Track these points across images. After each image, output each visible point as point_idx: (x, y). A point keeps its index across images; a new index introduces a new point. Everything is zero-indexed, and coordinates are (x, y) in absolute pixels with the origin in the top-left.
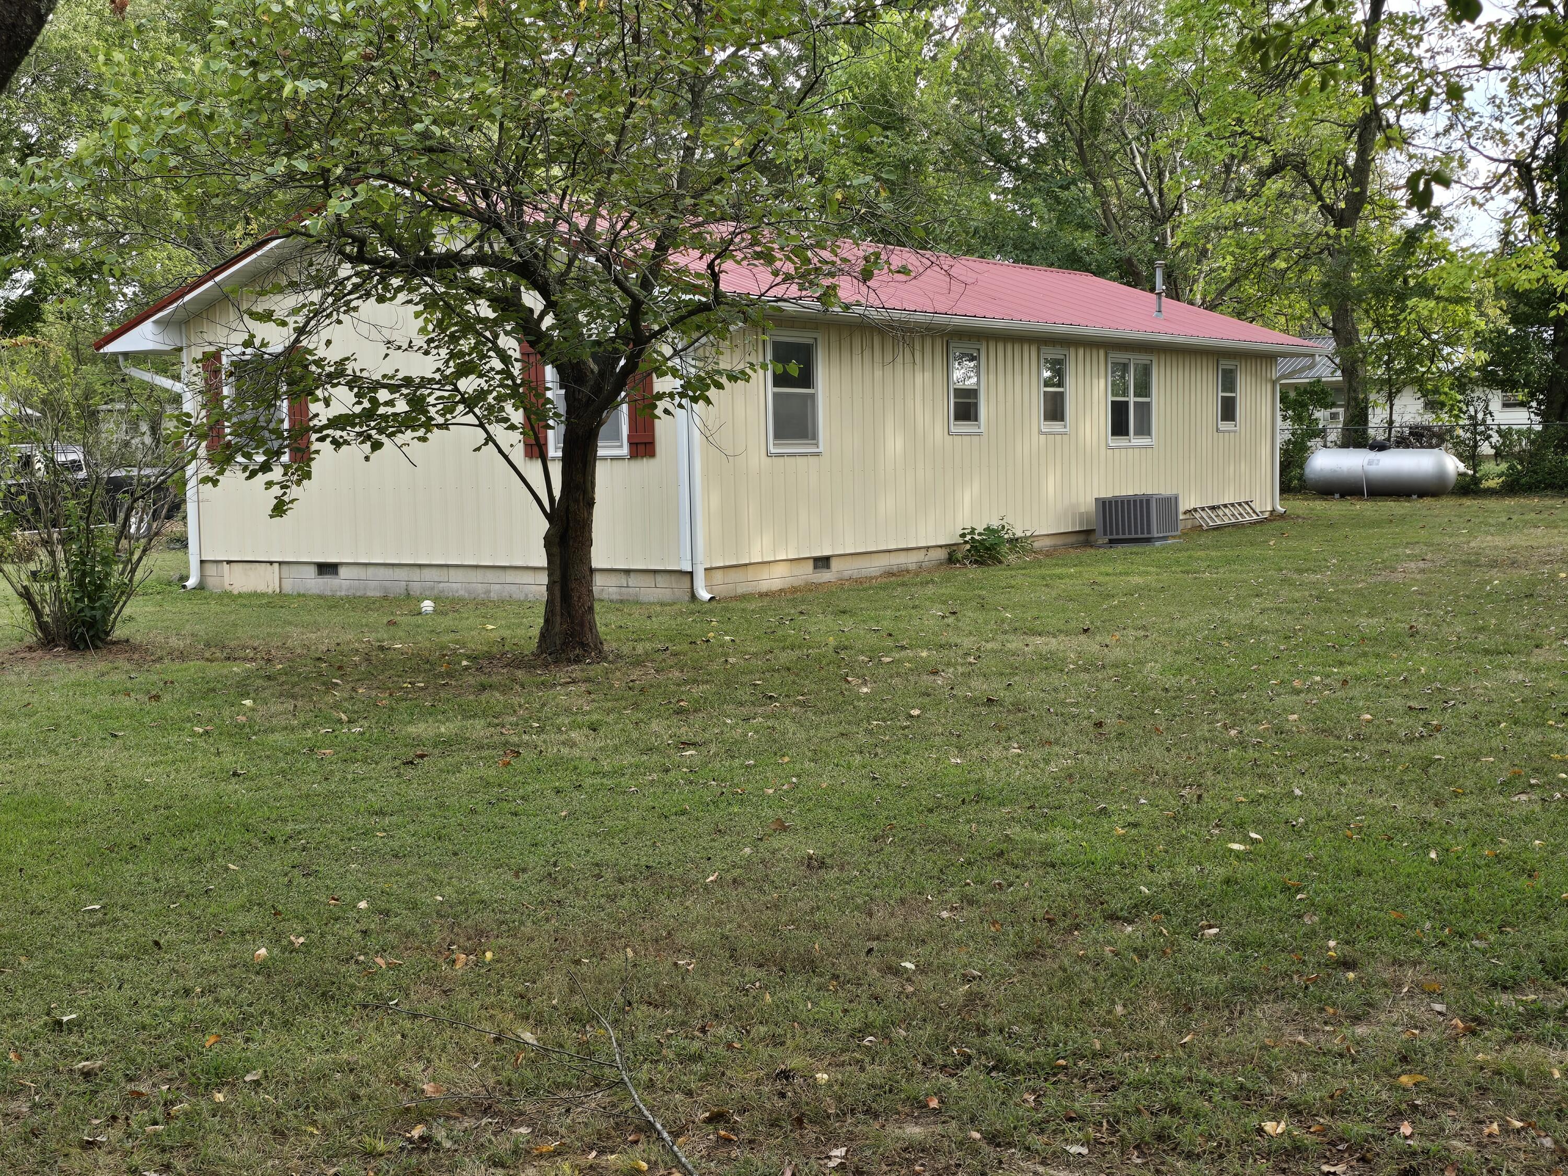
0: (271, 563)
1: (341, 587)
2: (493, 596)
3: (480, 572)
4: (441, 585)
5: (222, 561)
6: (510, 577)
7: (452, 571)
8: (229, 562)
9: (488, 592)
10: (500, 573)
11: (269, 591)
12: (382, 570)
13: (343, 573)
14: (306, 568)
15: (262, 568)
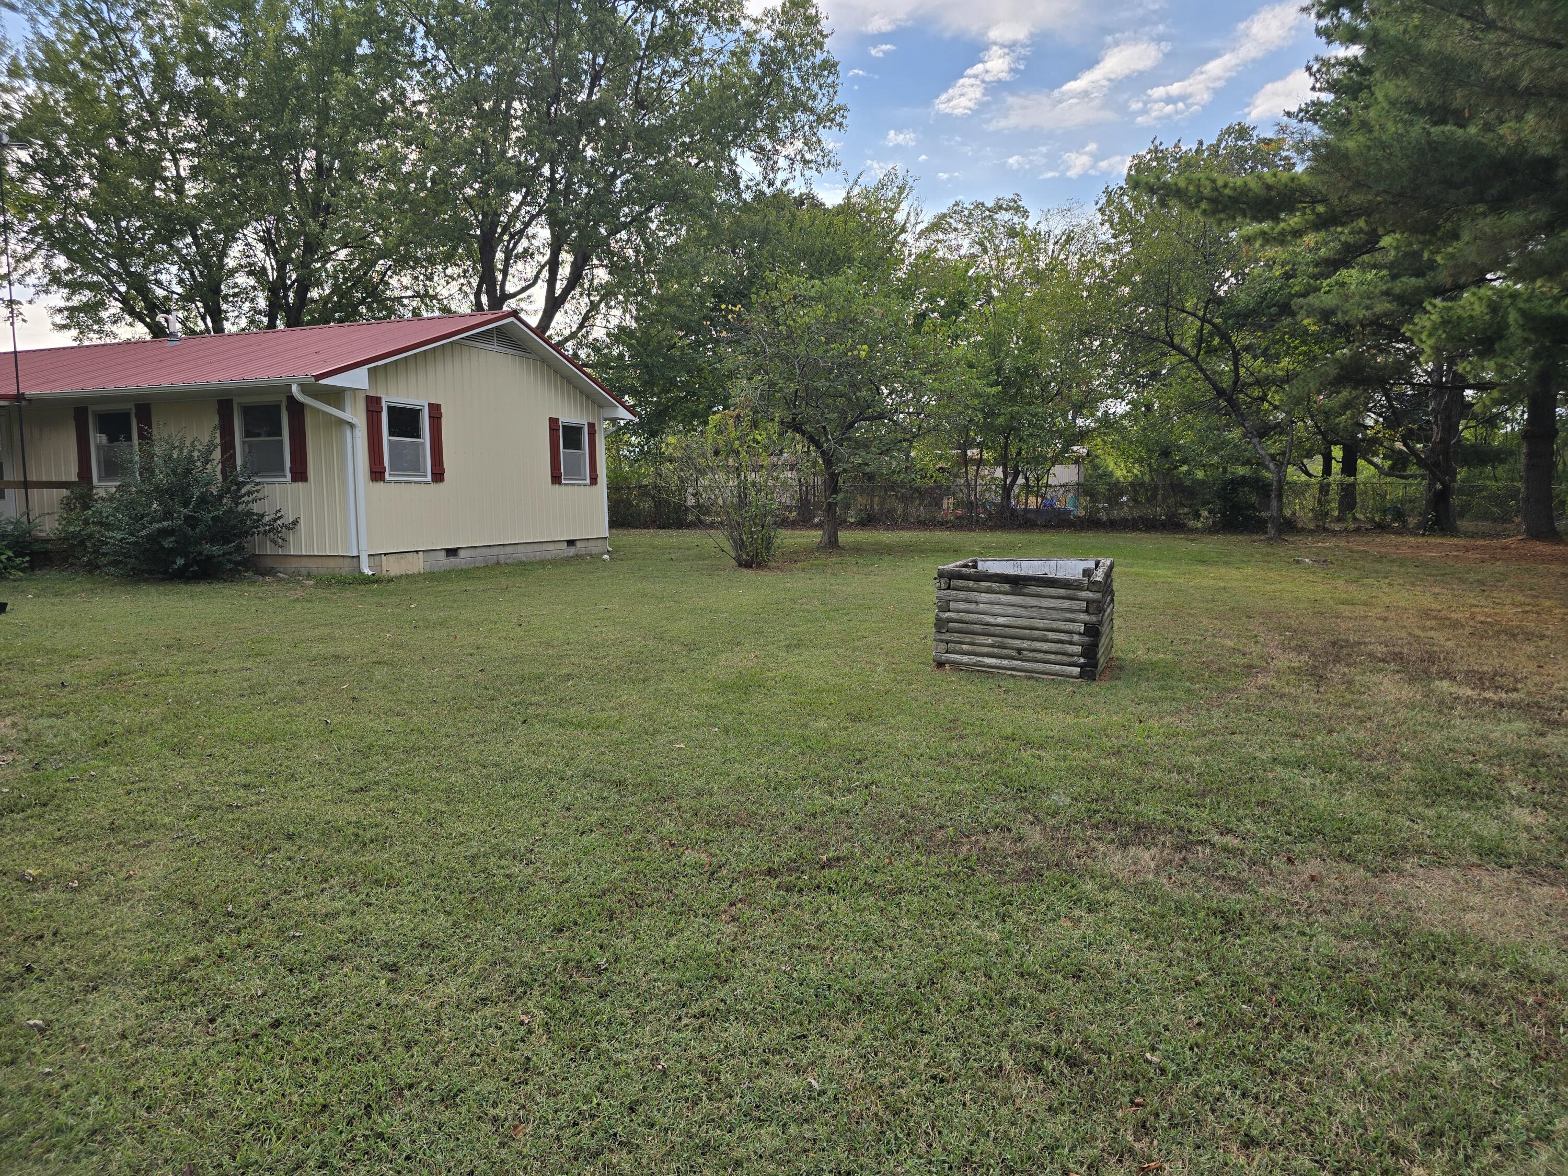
0: (417, 552)
1: (460, 563)
3: (531, 546)
4: (514, 556)
5: (382, 554)
6: (545, 547)
7: (520, 547)
8: (386, 554)
9: (535, 556)
10: (540, 545)
11: (416, 571)
12: (484, 550)
13: (462, 554)
14: (439, 553)
15: (410, 555)
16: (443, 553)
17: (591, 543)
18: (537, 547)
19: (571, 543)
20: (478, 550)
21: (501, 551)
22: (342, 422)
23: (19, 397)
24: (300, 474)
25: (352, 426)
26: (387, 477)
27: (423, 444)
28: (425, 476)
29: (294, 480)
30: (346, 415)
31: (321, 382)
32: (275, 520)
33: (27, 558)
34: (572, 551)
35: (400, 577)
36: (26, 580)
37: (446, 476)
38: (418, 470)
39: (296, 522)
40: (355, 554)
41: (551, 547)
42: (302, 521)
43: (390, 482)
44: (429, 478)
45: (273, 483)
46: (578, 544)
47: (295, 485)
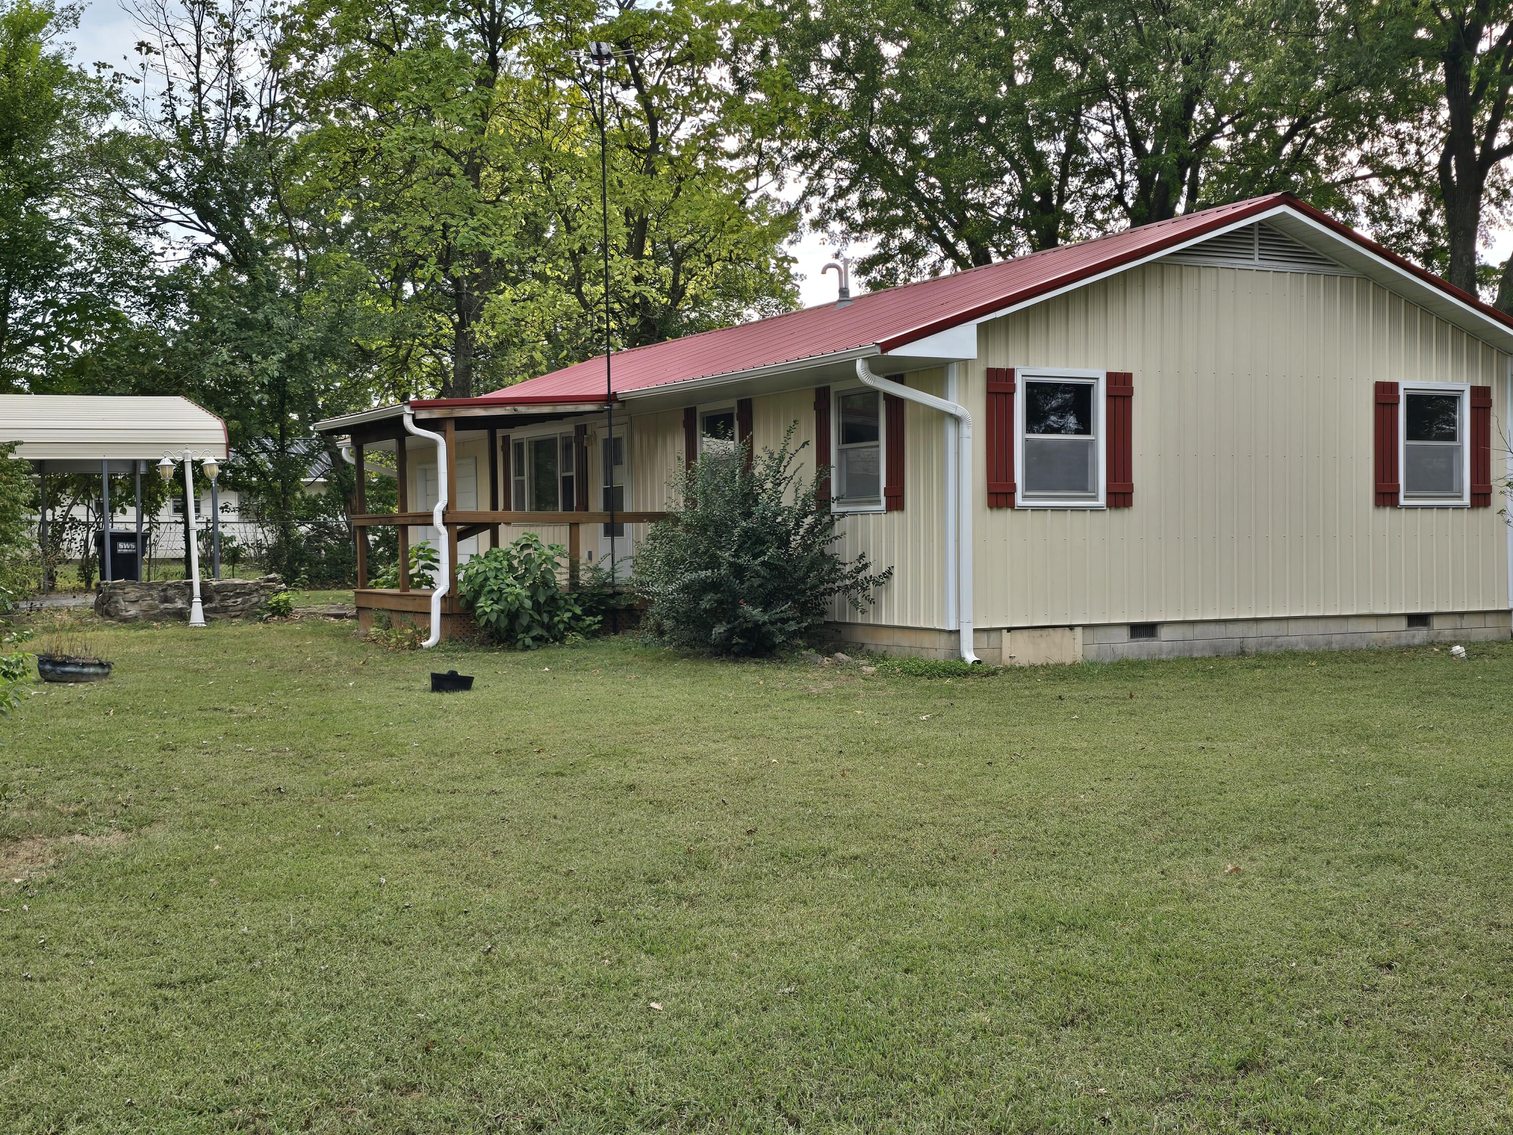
0: (1071, 627)
1: (1161, 649)
2: (1335, 646)
3: (1322, 623)
4: (1279, 640)
5: (1001, 629)
6: (1353, 626)
7: (1292, 624)
8: (1009, 630)
9: (1329, 643)
10: (1341, 622)
11: (1068, 661)
12: (1212, 628)
13: (1164, 633)
14: (1116, 631)
15: (1058, 634)
16: (1125, 633)
17: (1466, 622)
18: (1333, 626)
19: (1418, 620)
20: (1199, 629)
21: (1252, 631)
22: (943, 416)
23: (611, 398)
24: (896, 502)
25: (957, 420)
26: (1019, 501)
27: (1093, 444)
28: (1095, 498)
29: (890, 508)
30: (950, 404)
31: (891, 353)
32: (858, 571)
33: (600, 618)
34: (1420, 635)
35: (1034, 668)
36: (585, 646)
37: (1136, 497)
38: (1085, 489)
39: (889, 574)
40: (952, 627)
41: (1370, 626)
42: (895, 572)
43: (1024, 509)
44: (1102, 501)
45: (865, 513)
46: (1436, 623)
47: (890, 515)
